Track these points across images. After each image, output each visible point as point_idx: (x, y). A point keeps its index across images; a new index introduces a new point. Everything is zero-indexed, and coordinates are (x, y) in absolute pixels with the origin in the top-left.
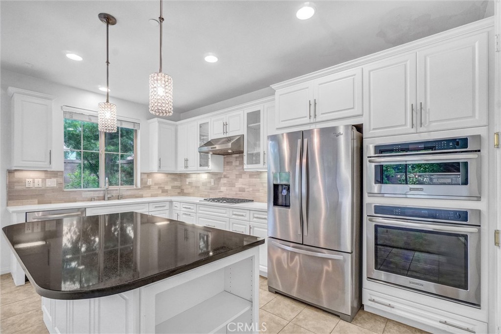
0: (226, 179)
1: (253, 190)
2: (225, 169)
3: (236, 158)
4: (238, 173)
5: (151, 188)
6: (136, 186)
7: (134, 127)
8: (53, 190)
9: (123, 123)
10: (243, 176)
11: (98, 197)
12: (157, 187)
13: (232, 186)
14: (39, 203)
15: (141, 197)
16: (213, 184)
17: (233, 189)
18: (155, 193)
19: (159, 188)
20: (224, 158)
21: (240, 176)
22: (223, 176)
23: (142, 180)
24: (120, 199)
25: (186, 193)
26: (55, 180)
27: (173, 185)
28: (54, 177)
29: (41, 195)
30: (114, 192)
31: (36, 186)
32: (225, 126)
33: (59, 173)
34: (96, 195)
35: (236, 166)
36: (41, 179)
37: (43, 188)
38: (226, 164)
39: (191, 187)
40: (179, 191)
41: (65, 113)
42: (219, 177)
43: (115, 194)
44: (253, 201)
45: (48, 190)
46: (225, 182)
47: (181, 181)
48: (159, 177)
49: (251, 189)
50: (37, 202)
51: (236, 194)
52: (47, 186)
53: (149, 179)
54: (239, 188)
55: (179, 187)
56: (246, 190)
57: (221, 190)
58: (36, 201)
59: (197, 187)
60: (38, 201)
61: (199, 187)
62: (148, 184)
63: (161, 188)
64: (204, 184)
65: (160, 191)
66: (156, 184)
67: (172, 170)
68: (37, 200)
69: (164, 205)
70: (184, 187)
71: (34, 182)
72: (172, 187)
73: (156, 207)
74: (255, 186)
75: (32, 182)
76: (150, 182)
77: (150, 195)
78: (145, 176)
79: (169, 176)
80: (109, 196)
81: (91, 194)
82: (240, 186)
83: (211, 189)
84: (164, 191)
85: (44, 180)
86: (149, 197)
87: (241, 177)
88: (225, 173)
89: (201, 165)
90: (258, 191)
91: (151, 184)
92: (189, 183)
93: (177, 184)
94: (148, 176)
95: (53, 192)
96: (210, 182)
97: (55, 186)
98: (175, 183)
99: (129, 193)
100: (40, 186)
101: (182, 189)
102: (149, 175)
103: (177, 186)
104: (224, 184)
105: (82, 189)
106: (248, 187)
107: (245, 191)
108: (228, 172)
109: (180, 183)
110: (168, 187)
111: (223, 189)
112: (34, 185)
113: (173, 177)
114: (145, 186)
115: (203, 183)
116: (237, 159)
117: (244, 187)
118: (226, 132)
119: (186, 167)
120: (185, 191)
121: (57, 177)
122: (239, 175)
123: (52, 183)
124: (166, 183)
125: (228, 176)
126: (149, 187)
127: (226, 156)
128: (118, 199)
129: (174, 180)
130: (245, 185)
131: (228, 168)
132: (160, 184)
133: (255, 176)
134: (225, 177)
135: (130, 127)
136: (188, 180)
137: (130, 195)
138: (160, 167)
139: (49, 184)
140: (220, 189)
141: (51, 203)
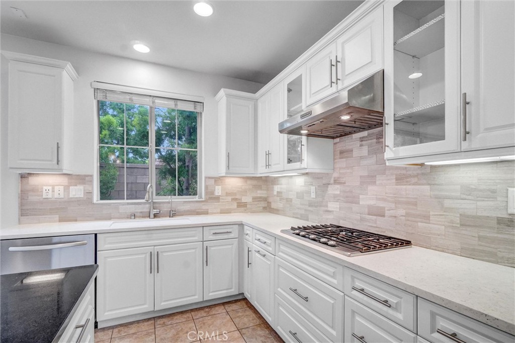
0: (338, 186)
1: (407, 215)
2: (337, 166)
3: (362, 139)
4: (366, 174)
5: (221, 200)
6: (201, 197)
7: (195, 109)
8: (78, 201)
9: (179, 103)
10: (380, 179)
11: (141, 212)
12: (229, 198)
13: (352, 202)
14: (61, 220)
15: (206, 213)
16: (313, 195)
17: (355, 208)
18: (227, 207)
19: (233, 199)
20: (335, 144)
21: (370, 179)
22: (332, 181)
23: (206, 187)
24: (172, 217)
25: (273, 209)
26: (81, 187)
27: (254, 195)
28: (80, 183)
29: (62, 208)
30: (165, 205)
31: (56, 196)
32: (334, 68)
33: (87, 178)
34: (138, 209)
35: (361, 158)
36: (61, 187)
37: (66, 199)
38: (339, 156)
39: (281, 199)
40: (263, 204)
41: (96, 90)
42: (324, 182)
43: (165, 208)
44: (408, 243)
45: (72, 202)
46: (338, 192)
47: (267, 190)
48: (233, 183)
49: (401, 212)
51: (362, 220)
52: (71, 196)
53: (217, 187)
54: (369, 207)
55: (265, 199)
56: (387, 213)
57: (329, 209)
58: (57, 217)
59: (289, 201)
60: (59, 217)
61: (291, 200)
62: (216, 194)
63: (236, 199)
64: (300, 195)
65: (235, 205)
66: (228, 194)
67: (250, 172)
69: (229, 230)
70: (270, 200)
71: (53, 191)
72: (253, 199)
73: (216, 233)
74: (415, 204)
75: (51, 191)
76: (218, 191)
77: (219, 211)
78: (212, 181)
79: (249, 182)
80: (155, 211)
81: (132, 209)
82: (372, 202)
83: (311, 204)
84: (242, 206)
85: (67, 188)
86: (217, 213)
87: (374, 183)
88: (336, 175)
89: (290, 161)
90: (426, 218)
91: (220, 194)
92: (277, 192)
93: (261, 193)
94: (215, 181)
95: (79, 205)
96: (309, 193)
97: (83, 196)
98: (259, 192)
99: (187, 207)
100: (62, 196)
101: (268, 202)
102: (218, 180)
103: (260, 198)
104: (335, 196)
105: (125, 201)
106: (393, 206)
107: (384, 216)
108: (342, 171)
109: (265, 192)
110: (247, 199)
111: (333, 206)
112: (53, 195)
113: (254, 182)
114: (212, 198)
115: (297, 193)
116: (363, 143)
117: (381, 204)
118: (337, 79)
119: (268, 165)
120: (273, 206)
121: (83, 183)
122: (368, 176)
123: (77, 192)
124: (244, 192)
125: (342, 180)
126: (217, 199)
127: (338, 140)
128: (170, 217)
129: (258, 187)
130: (384, 200)
131: (342, 163)
132: (235, 194)
133: (414, 180)
134: (336, 182)
135: (189, 108)
136: (277, 188)
137: (188, 211)
138: (228, 167)
139: (74, 193)
140: (327, 206)
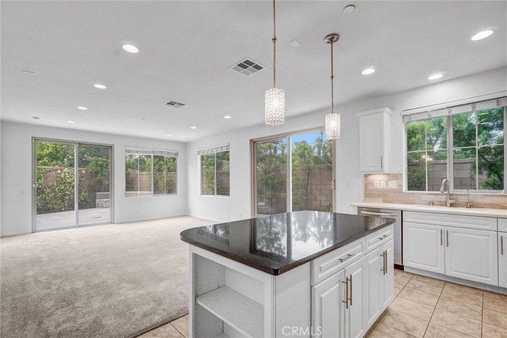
7: (498, 105)
8: (393, 190)
11: (439, 201)
14: (384, 202)
24: (470, 208)
26: (395, 182)
28: (394, 179)
29: (385, 195)
31: (382, 187)
33: (398, 176)
34: (436, 199)
36: (384, 182)
37: (386, 189)
41: (404, 116)
45: (390, 191)
50: (382, 201)
52: (390, 187)
68: (382, 199)
75: (379, 184)
80: (451, 201)
81: (431, 198)
85: (387, 182)
95: (394, 193)
97: (396, 187)
100: (384, 187)
105: (426, 192)
112: (380, 186)
121: (397, 179)
123: (393, 184)
128: (467, 207)
137: (489, 204)
139: (391, 185)
141: (392, 203)
